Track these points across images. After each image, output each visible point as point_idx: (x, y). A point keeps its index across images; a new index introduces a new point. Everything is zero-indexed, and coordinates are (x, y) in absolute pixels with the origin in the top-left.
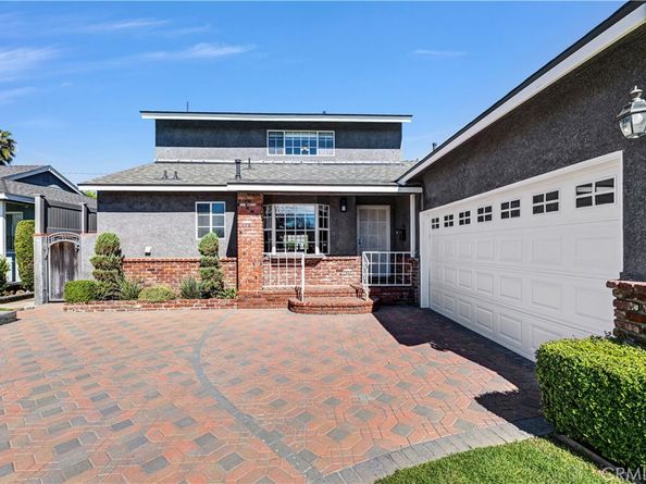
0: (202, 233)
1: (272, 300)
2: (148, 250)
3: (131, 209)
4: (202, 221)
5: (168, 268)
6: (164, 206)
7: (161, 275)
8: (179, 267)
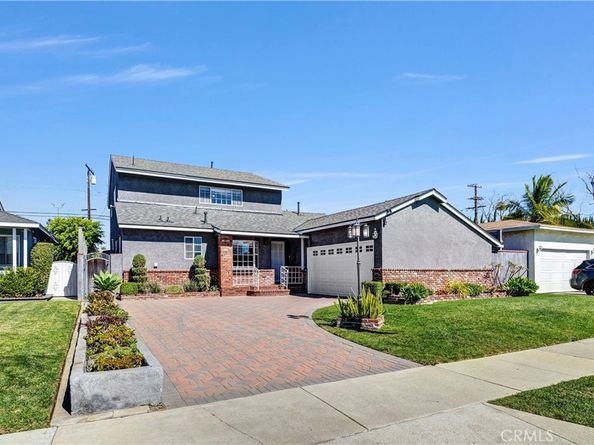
0: (189, 255)
1: (239, 291)
2: (156, 265)
3: (144, 239)
4: (188, 248)
5: (169, 276)
6: (165, 238)
7: (166, 280)
8: (176, 276)
